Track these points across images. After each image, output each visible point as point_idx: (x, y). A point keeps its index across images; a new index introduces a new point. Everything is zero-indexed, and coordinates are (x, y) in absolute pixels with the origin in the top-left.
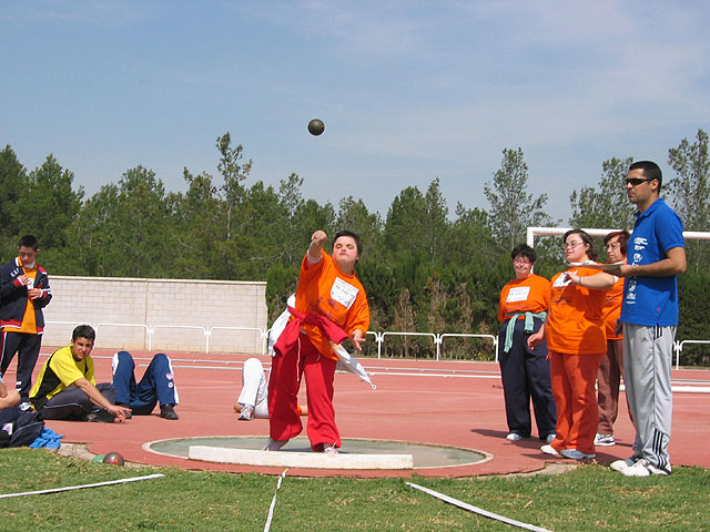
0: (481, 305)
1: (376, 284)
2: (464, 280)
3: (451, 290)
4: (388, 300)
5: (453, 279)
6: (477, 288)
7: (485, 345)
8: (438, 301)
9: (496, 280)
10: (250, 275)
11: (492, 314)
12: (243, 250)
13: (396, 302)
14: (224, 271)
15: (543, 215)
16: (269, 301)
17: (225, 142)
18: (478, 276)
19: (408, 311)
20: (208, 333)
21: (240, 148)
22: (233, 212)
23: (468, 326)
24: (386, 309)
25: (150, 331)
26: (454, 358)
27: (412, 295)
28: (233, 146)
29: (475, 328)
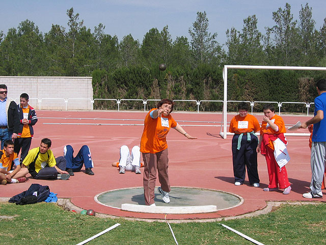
0: (190, 86)
1: (142, 77)
2: (182, 75)
3: (176, 79)
4: (148, 84)
5: (178, 75)
6: (188, 78)
7: (192, 104)
8: (171, 85)
9: (197, 75)
10: (84, 74)
11: (195, 90)
12: (81, 62)
13: (151, 85)
14: (72, 72)
15: (216, 42)
16: (94, 86)
17: (71, 12)
18: (189, 73)
19: (157, 89)
20: (66, 101)
21: (78, 15)
22: (75, 44)
23: (184, 95)
24: (147, 89)
25: (40, 101)
26: (178, 110)
27: (159, 82)
28: (74, 14)
29: (187, 97)
